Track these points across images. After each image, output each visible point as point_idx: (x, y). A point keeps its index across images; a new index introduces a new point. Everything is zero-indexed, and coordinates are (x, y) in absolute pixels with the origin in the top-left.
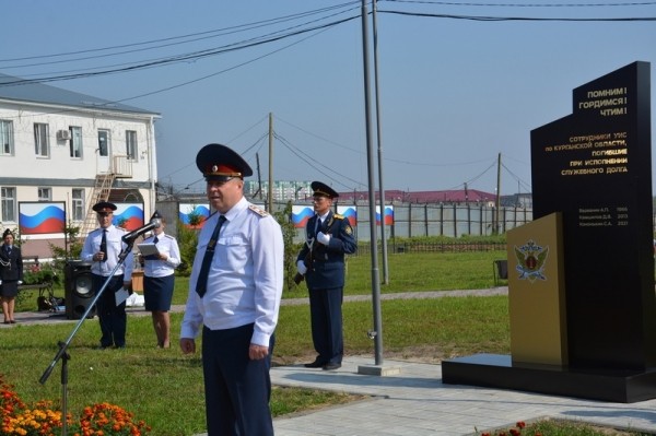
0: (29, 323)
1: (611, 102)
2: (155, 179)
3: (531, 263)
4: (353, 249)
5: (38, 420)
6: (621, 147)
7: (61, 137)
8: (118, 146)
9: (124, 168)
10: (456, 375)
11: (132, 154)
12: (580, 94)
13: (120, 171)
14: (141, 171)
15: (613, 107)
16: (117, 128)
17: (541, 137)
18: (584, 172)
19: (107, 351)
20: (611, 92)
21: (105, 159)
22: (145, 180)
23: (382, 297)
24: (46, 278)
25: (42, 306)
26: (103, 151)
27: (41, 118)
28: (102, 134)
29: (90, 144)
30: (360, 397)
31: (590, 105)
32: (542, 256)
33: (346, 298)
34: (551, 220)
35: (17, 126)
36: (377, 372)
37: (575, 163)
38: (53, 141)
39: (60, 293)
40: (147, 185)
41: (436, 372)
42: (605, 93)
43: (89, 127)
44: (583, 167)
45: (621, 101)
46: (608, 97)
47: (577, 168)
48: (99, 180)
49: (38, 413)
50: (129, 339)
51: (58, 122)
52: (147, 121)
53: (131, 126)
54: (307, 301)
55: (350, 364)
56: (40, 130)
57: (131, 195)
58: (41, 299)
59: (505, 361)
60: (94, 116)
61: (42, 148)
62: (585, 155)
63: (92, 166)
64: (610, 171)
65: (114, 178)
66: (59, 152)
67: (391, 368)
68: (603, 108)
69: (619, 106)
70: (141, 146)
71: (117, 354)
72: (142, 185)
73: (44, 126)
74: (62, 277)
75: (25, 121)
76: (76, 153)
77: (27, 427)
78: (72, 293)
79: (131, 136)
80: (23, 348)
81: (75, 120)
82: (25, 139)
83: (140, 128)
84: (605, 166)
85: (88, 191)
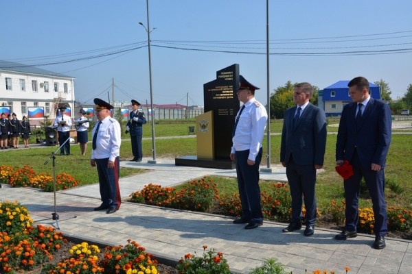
0: (34, 147)
2: (74, 100)
3: (204, 127)
4: (146, 122)
5: (42, 179)
6: (231, 90)
7: (41, 85)
8: (61, 88)
10: (180, 163)
11: (66, 91)
12: (219, 73)
13: (62, 97)
14: (69, 97)
15: (228, 78)
16: (61, 82)
18: (220, 98)
20: (228, 73)
21: (57, 93)
22: (70, 100)
23: (155, 138)
24: (39, 133)
25: (38, 142)
26: (56, 90)
27: (34, 79)
28: (56, 84)
29: (51, 88)
30: (149, 170)
31: (222, 77)
32: (207, 124)
33: (143, 139)
34: (210, 113)
35: (26, 81)
36: (154, 162)
37: (217, 95)
38: (39, 86)
39: (44, 137)
40: (71, 102)
41: (174, 162)
43: (51, 82)
44: (220, 96)
46: (227, 75)
48: (54, 100)
49: (42, 177)
51: (40, 80)
52: (71, 80)
53: (66, 82)
55: (145, 160)
56: (34, 83)
58: (37, 140)
59: (195, 158)
60: (53, 78)
61: (35, 89)
62: (220, 92)
63: (52, 95)
64: (228, 97)
65: (60, 99)
66: (41, 90)
67: (159, 161)
68: (226, 78)
69: (230, 77)
70: (69, 88)
71: (68, 157)
73: (36, 81)
74: (44, 132)
75: (29, 80)
76: (46, 91)
77: (38, 181)
78: (48, 137)
79: (65, 85)
80: (33, 155)
81: (46, 80)
82: (29, 85)
83: (69, 83)
84: (226, 96)
85: (51, 103)
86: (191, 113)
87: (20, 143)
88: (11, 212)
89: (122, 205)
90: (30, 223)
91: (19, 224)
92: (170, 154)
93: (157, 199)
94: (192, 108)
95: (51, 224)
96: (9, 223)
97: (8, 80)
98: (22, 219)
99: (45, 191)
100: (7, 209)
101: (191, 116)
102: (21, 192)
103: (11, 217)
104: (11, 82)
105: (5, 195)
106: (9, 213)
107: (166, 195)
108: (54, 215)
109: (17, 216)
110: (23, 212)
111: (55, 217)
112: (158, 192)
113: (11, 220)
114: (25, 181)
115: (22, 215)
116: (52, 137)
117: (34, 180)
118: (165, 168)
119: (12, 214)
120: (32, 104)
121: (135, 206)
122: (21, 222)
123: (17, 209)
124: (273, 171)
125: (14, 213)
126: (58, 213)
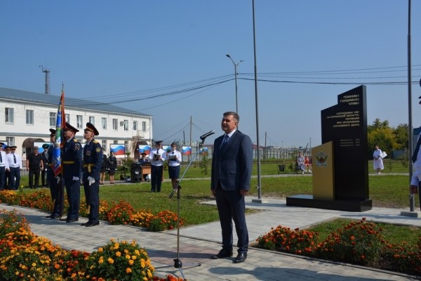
0: (119, 184)
1: (353, 100)
2: (152, 138)
3: (322, 160)
5: (143, 216)
6: (357, 117)
7: (121, 124)
8: (140, 127)
9: (142, 134)
10: (292, 203)
11: (144, 129)
12: (340, 97)
13: (140, 135)
14: (147, 135)
15: (353, 102)
16: (140, 121)
17: (325, 113)
18: (342, 126)
19: (153, 193)
20: (353, 96)
21: (135, 131)
22: (148, 138)
24: (123, 169)
25: (122, 178)
26: (135, 128)
27: (115, 117)
28: (135, 123)
29: (131, 126)
30: (259, 210)
31: (344, 101)
32: (326, 157)
34: (330, 144)
35: (108, 120)
36: (260, 202)
37: (338, 123)
38: (119, 124)
39: (129, 174)
40: (149, 140)
41: (284, 201)
42: (350, 96)
43: (131, 120)
44: (342, 124)
45: (356, 99)
46: (352, 98)
47: (339, 125)
48: (133, 139)
49: (143, 214)
50: (162, 189)
51: (121, 119)
52: (149, 119)
53: (144, 120)
54: (210, 178)
55: (248, 199)
56: (115, 121)
57: (144, 143)
58: (121, 176)
59: (311, 197)
60: (132, 116)
61: (115, 127)
62: (343, 119)
63: (131, 133)
64: (352, 125)
65: (138, 138)
66: (121, 128)
67: (264, 200)
68: (350, 102)
69: (356, 102)
70: (147, 127)
71: (158, 194)
72: (148, 140)
73: (116, 120)
74: (129, 168)
75: (110, 118)
76: (126, 129)
77: (139, 219)
78: (133, 174)
79: (144, 123)
80: (122, 191)
81: (126, 118)
82: (110, 124)
83: (147, 121)
84: (350, 124)
85: (130, 142)
86: (269, 153)
87: (107, 179)
88: (131, 255)
89: (249, 252)
90: (151, 271)
91: (139, 271)
92: (273, 193)
93: (295, 245)
94: (269, 148)
95: (173, 273)
96: (129, 270)
97: (92, 119)
98: (143, 265)
99: (148, 230)
100: (126, 251)
101: (269, 156)
102: (121, 231)
103: (131, 262)
104: (94, 121)
105: (106, 233)
106: (128, 257)
107: (307, 241)
108: (176, 261)
109: (137, 261)
110: (143, 256)
111: (177, 265)
112: (297, 236)
113: (130, 266)
114: (124, 217)
115: (143, 260)
116: (137, 173)
117: (134, 217)
118: (278, 209)
119: (131, 259)
120: (112, 142)
121: (268, 254)
122: (141, 268)
123: (137, 252)
124: (419, 216)
125: (134, 257)
126: (180, 259)
